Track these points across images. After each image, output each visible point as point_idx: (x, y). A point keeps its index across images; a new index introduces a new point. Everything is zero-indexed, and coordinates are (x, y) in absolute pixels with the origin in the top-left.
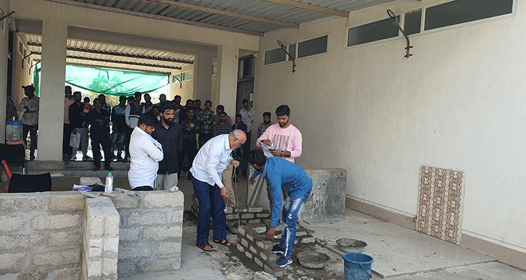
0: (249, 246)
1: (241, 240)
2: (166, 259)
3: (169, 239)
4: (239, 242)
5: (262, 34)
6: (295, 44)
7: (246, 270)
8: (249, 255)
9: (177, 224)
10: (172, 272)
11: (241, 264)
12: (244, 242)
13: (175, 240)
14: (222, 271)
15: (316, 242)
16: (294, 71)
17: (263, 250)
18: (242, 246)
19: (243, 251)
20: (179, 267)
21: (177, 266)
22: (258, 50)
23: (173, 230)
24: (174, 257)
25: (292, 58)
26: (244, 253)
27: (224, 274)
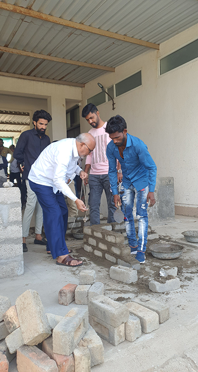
0: (97, 244)
1: (87, 240)
2: (6, 264)
3: (7, 241)
4: (87, 243)
5: (83, 85)
6: (113, 87)
7: (98, 268)
8: (98, 253)
9: (15, 223)
10: (15, 278)
11: (92, 262)
12: (92, 241)
13: (14, 241)
14: (72, 271)
15: (160, 238)
16: (113, 109)
17: (115, 245)
18: (90, 245)
19: (92, 250)
20: (22, 272)
21: (20, 271)
22: (81, 99)
23: (12, 230)
24: (15, 261)
25: (111, 98)
26: (93, 253)
27: (74, 274)
